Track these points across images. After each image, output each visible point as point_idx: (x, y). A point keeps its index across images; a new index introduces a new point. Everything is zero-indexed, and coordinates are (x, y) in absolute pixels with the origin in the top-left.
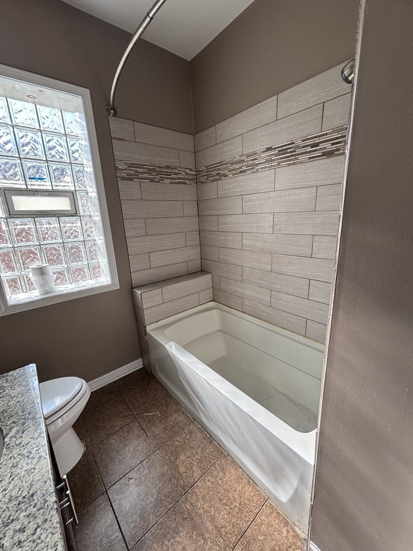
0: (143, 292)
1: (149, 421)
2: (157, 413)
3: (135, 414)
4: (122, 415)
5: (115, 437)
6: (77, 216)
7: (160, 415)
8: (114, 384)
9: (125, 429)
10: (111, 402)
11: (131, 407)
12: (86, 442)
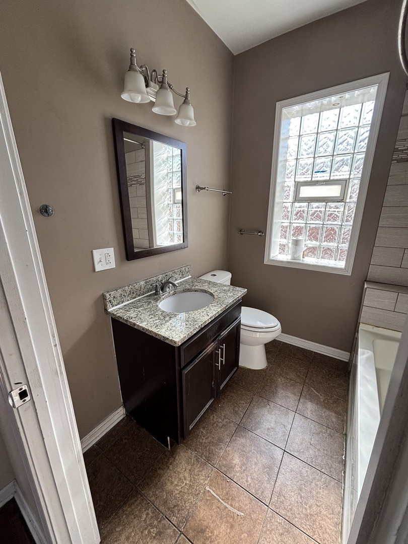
0: (369, 288)
1: (310, 395)
2: (321, 397)
3: (306, 382)
4: (298, 373)
5: (283, 379)
6: (343, 202)
7: (322, 400)
8: (313, 353)
9: (292, 382)
10: (301, 362)
11: (308, 375)
12: (269, 366)
